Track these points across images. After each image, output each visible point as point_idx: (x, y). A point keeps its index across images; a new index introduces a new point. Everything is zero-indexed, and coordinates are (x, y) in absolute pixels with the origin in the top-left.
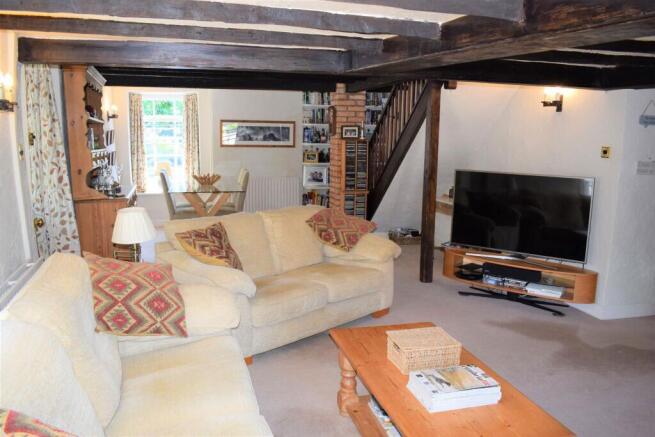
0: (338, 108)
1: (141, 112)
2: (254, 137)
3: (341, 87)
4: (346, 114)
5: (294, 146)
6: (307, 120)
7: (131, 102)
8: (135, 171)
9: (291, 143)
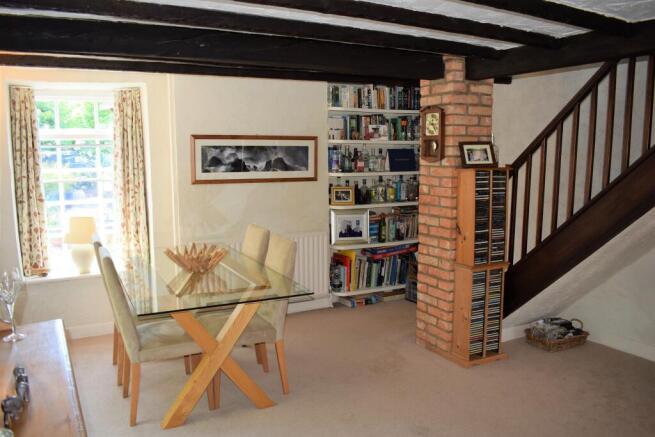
0: (450, 110)
1: (33, 122)
2: (251, 165)
3: (455, 66)
4: (465, 121)
5: (314, 179)
6: (337, 134)
7: (13, 103)
8: (26, 236)
9: (310, 173)
